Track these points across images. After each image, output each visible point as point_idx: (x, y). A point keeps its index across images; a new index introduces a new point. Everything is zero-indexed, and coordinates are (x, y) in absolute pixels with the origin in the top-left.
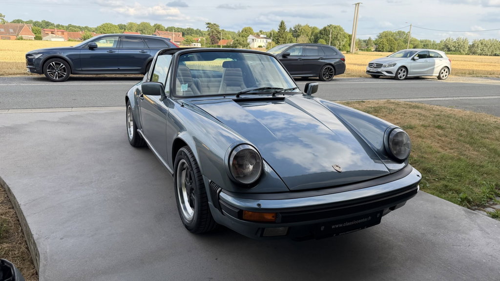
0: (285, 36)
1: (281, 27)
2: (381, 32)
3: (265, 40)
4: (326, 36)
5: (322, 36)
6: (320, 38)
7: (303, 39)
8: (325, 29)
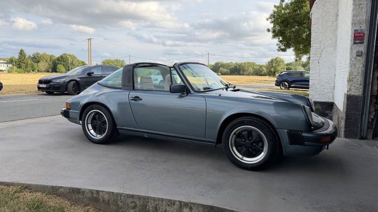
0: (26, 62)
1: (21, 54)
2: (104, 60)
3: (5, 65)
4: (63, 62)
5: (59, 62)
6: (58, 63)
7: (43, 65)
8: (62, 57)
